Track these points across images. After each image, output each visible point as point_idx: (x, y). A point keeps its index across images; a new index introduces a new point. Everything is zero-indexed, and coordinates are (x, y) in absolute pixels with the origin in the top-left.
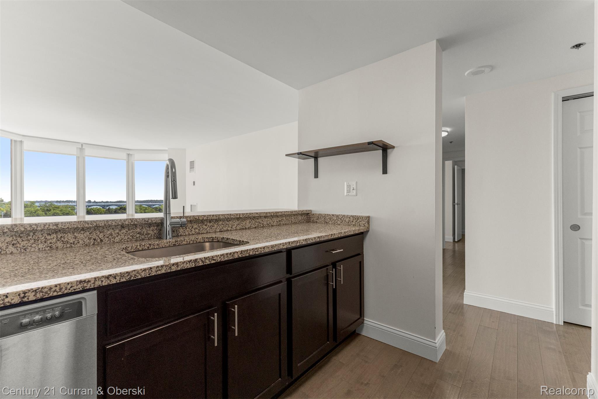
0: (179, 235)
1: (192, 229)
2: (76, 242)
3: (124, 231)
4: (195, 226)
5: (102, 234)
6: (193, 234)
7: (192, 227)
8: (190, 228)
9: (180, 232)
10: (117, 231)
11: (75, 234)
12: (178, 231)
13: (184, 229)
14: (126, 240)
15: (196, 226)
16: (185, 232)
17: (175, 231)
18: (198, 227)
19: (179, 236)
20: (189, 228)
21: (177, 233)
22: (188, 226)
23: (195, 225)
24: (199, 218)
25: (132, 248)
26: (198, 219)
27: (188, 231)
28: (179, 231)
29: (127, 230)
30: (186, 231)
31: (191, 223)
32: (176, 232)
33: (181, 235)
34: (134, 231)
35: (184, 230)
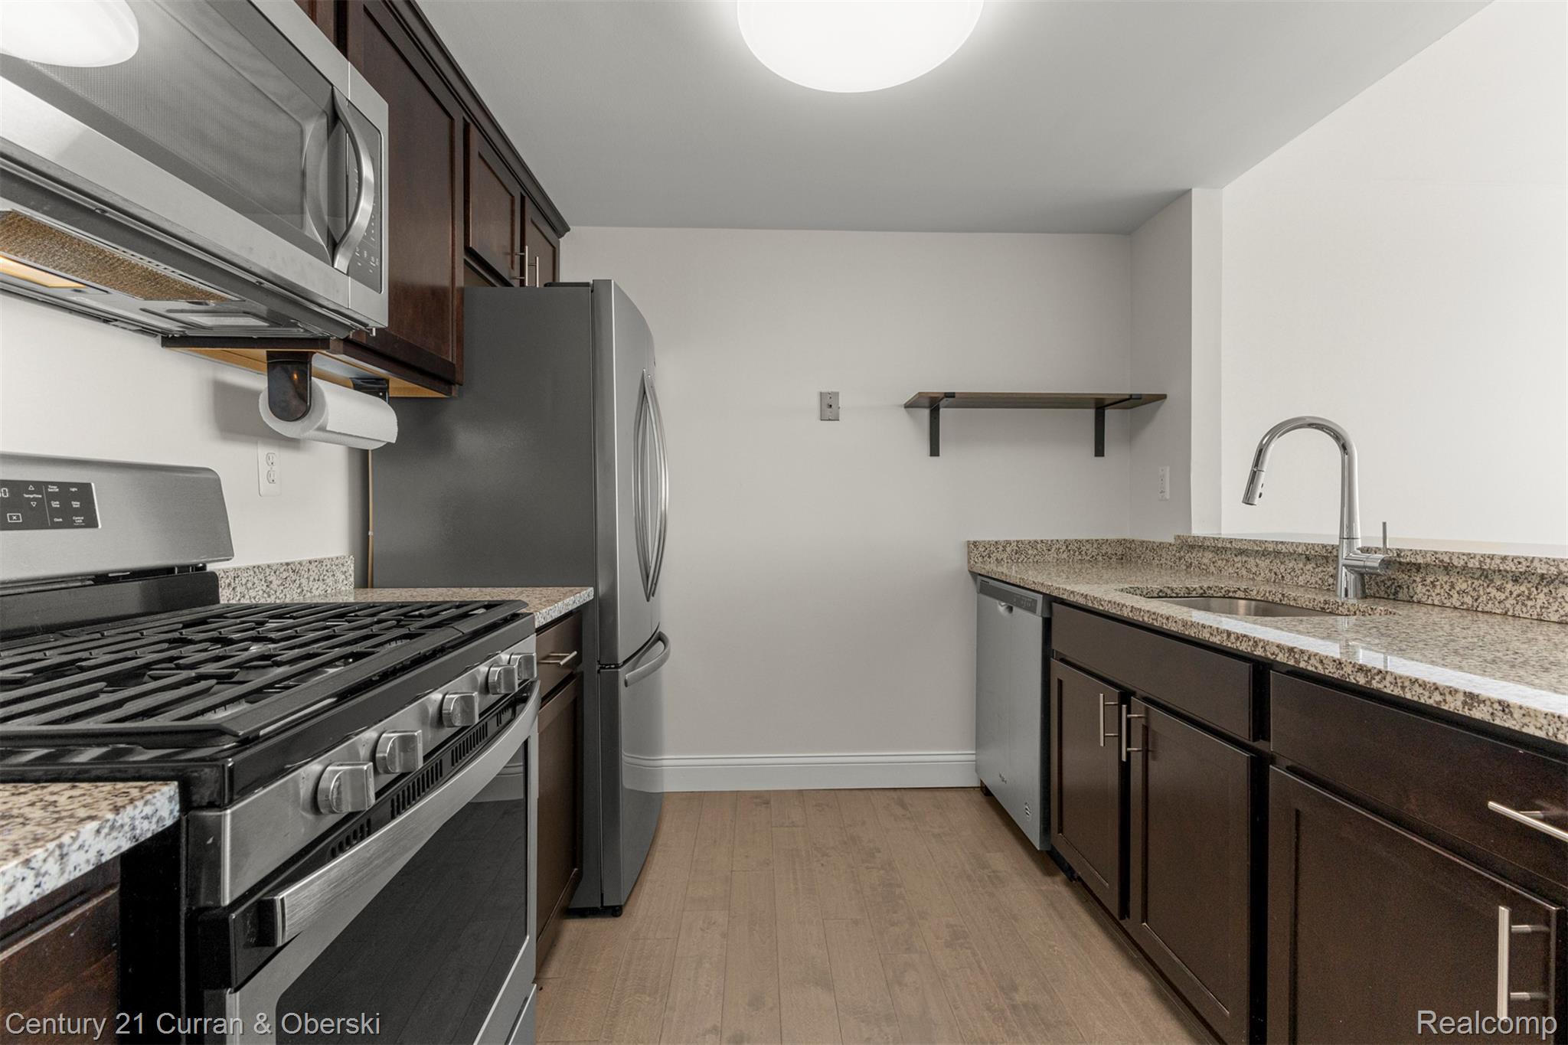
0: (1415, 599)
1: (1450, 590)
2: (1258, 572)
3: (1310, 567)
4: (1461, 585)
5: (1283, 566)
6: (1455, 608)
7: (1452, 587)
8: (1447, 587)
9: (1416, 593)
10: (1301, 565)
11: (1257, 560)
12: (1411, 588)
13: (1428, 588)
14: (1312, 586)
15: (1464, 586)
16: (1431, 596)
17: (1405, 587)
18: (1470, 589)
19: (1413, 602)
20: (1442, 587)
21: (1408, 592)
22: (1438, 580)
23: (1460, 580)
24: (1450, 558)
25: (1258, 593)
26: (1449, 563)
27: (1438, 594)
28: (1413, 588)
29: (1315, 566)
30: (1434, 594)
31: (1448, 574)
32: (1406, 590)
33: (1419, 602)
34: (1325, 570)
35: (1428, 591)
